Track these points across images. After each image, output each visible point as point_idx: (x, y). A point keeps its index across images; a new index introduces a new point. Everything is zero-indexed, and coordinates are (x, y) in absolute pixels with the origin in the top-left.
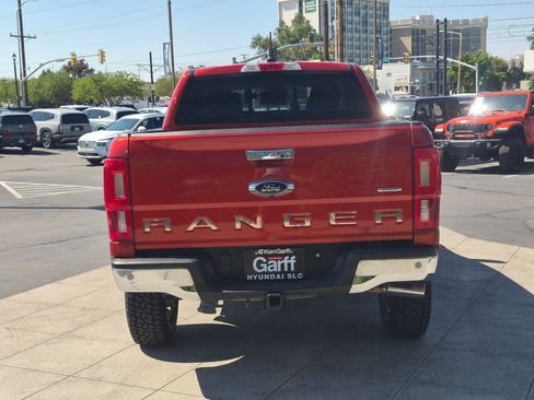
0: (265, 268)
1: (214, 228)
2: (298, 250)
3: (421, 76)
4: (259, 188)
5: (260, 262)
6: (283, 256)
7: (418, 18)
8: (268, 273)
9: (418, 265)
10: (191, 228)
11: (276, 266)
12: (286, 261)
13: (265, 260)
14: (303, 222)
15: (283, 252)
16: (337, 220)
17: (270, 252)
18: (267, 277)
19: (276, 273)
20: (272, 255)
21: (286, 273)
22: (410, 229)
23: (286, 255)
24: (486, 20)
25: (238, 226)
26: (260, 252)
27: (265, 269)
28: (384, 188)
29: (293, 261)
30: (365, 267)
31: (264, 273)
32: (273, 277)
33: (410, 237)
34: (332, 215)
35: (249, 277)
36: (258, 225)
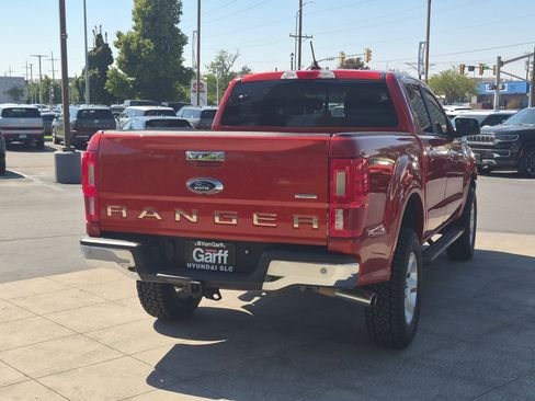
0: (202, 258)
1: (159, 218)
2: (229, 245)
5: (198, 252)
6: (218, 249)
8: (204, 263)
9: (324, 271)
10: (141, 216)
11: (212, 257)
12: (220, 254)
13: (202, 251)
14: (231, 220)
15: (218, 245)
16: (259, 221)
17: (208, 245)
18: (203, 267)
19: (210, 264)
20: (208, 248)
21: (219, 265)
22: (325, 236)
23: (220, 248)
25: (178, 218)
26: (199, 243)
27: (202, 260)
28: (300, 193)
29: (226, 255)
30: (275, 267)
31: (201, 263)
32: (208, 267)
33: (325, 244)
34: (255, 217)
35: (189, 265)
36: (194, 219)
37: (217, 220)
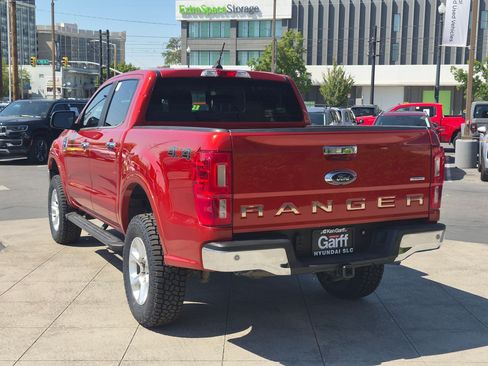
0: (327, 245)
1: (296, 212)
2: (350, 229)
3: (72, 79)
4: (334, 178)
5: (324, 240)
6: (340, 234)
7: (62, 25)
8: (329, 249)
10: (279, 213)
11: (334, 242)
12: (341, 239)
13: (326, 238)
14: (360, 205)
15: (340, 231)
16: (382, 204)
17: (332, 231)
18: (328, 252)
19: (334, 249)
20: (332, 234)
21: (341, 249)
22: (427, 209)
23: (342, 233)
24: (124, 34)
25: (314, 210)
26: (324, 232)
28: (414, 177)
29: (346, 238)
31: (326, 249)
32: (332, 252)
33: (427, 216)
34: (380, 200)
35: (316, 254)
36: (329, 209)
37: (349, 207)
